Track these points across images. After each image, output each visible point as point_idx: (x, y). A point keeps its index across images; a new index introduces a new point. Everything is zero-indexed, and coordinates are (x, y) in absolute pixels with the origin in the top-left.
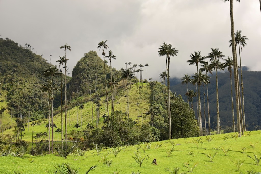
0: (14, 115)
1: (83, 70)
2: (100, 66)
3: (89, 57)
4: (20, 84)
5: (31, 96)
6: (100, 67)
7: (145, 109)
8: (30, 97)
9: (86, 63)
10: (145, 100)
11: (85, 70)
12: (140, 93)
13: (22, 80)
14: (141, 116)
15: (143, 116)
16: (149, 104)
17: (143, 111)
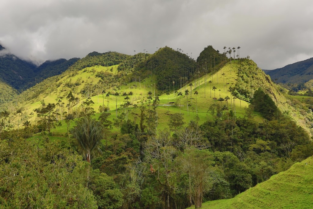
0: (159, 89)
10: (234, 72)
13: (167, 68)
14: (229, 84)
15: (230, 83)
16: (237, 74)
17: (231, 80)
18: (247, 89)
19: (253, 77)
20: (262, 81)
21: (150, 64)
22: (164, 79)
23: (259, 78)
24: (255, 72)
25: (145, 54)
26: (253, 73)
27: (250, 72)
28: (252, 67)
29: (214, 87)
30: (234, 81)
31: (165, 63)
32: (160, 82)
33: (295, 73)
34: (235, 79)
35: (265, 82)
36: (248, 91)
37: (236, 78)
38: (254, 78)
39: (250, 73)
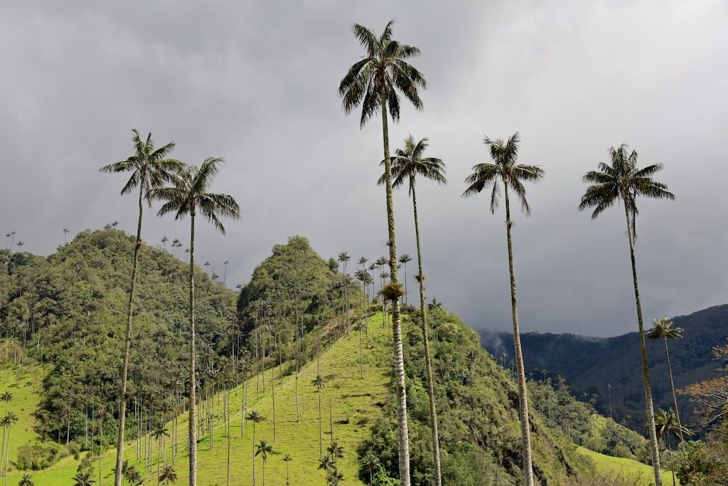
0: (49, 433)
1: (261, 291)
2: (310, 278)
3: (285, 254)
4: (89, 341)
5: (109, 377)
6: (308, 280)
7: (369, 395)
8: (105, 377)
9: (272, 272)
10: (377, 366)
11: (267, 292)
12: (369, 346)
13: (97, 332)
14: (346, 422)
15: (351, 420)
16: (388, 380)
17: (358, 403)
18: (417, 448)
19: (449, 395)
20: (488, 411)
21: (20, 307)
22: (80, 386)
23: (479, 400)
24: (461, 371)
25: (13, 252)
26: (452, 374)
27: (440, 373)
28: (449, 351)
29: (263, 445)
30: (372, 409)
31: (92, 308)
32: (56, 402)
33: (700, 355)
34: (376, 401)
35: (505, 414)
36: (422, 458)
37: (382, 393)
38: (457, 400)
39: (441, 376)
